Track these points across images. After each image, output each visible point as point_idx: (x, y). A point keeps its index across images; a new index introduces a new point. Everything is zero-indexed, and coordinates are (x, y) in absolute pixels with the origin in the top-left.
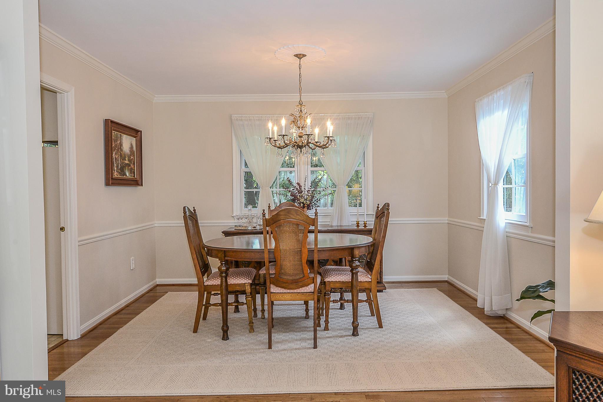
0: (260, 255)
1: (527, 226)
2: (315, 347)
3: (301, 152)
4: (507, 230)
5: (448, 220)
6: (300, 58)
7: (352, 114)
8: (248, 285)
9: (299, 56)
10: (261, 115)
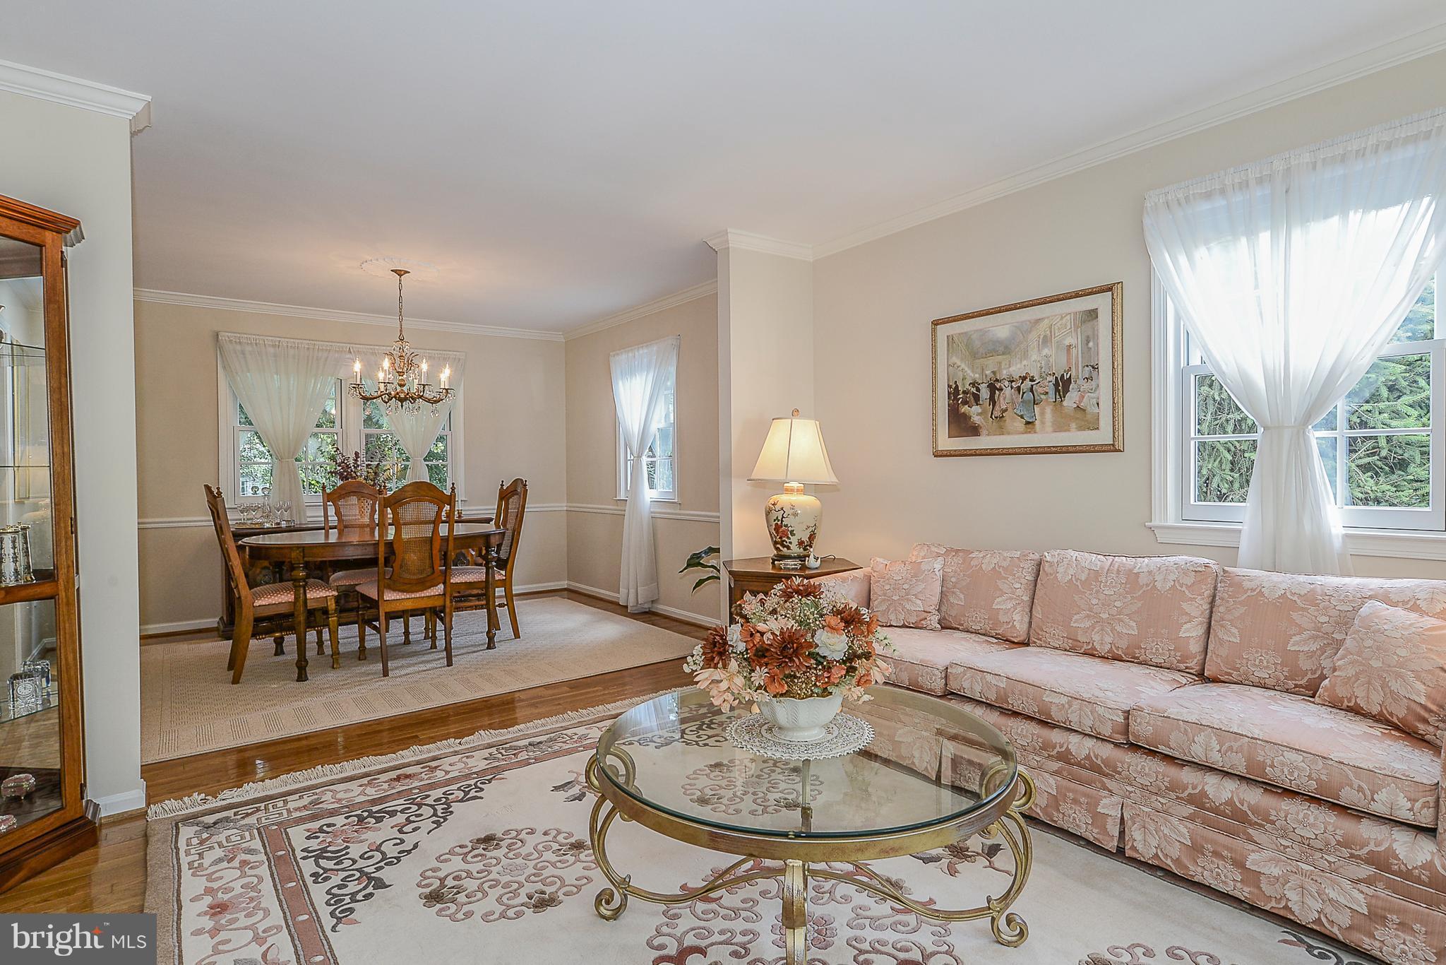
0: (366, 549)
1: (675, 503)
2: (450, 664)
3: (402, 406)
4: (652, 510)
5: (566, 506)
6: (400, 276)
7: (434, 352)
8: (331, 599)
9: (400, 273)
10: (278, 339)
